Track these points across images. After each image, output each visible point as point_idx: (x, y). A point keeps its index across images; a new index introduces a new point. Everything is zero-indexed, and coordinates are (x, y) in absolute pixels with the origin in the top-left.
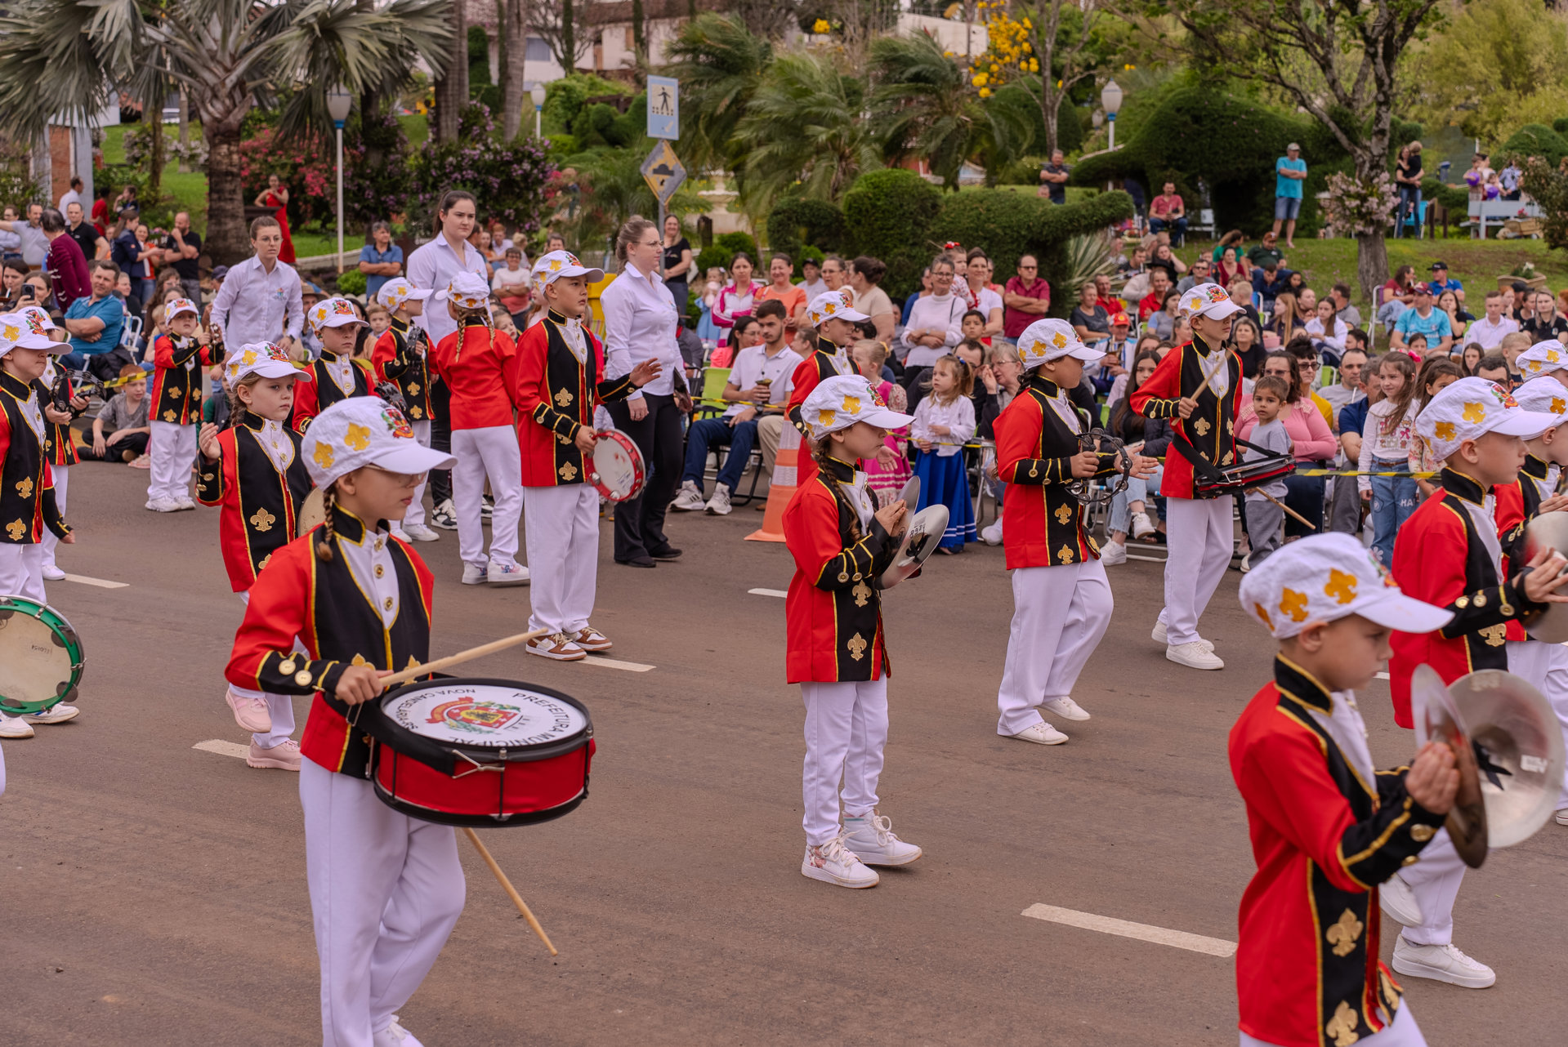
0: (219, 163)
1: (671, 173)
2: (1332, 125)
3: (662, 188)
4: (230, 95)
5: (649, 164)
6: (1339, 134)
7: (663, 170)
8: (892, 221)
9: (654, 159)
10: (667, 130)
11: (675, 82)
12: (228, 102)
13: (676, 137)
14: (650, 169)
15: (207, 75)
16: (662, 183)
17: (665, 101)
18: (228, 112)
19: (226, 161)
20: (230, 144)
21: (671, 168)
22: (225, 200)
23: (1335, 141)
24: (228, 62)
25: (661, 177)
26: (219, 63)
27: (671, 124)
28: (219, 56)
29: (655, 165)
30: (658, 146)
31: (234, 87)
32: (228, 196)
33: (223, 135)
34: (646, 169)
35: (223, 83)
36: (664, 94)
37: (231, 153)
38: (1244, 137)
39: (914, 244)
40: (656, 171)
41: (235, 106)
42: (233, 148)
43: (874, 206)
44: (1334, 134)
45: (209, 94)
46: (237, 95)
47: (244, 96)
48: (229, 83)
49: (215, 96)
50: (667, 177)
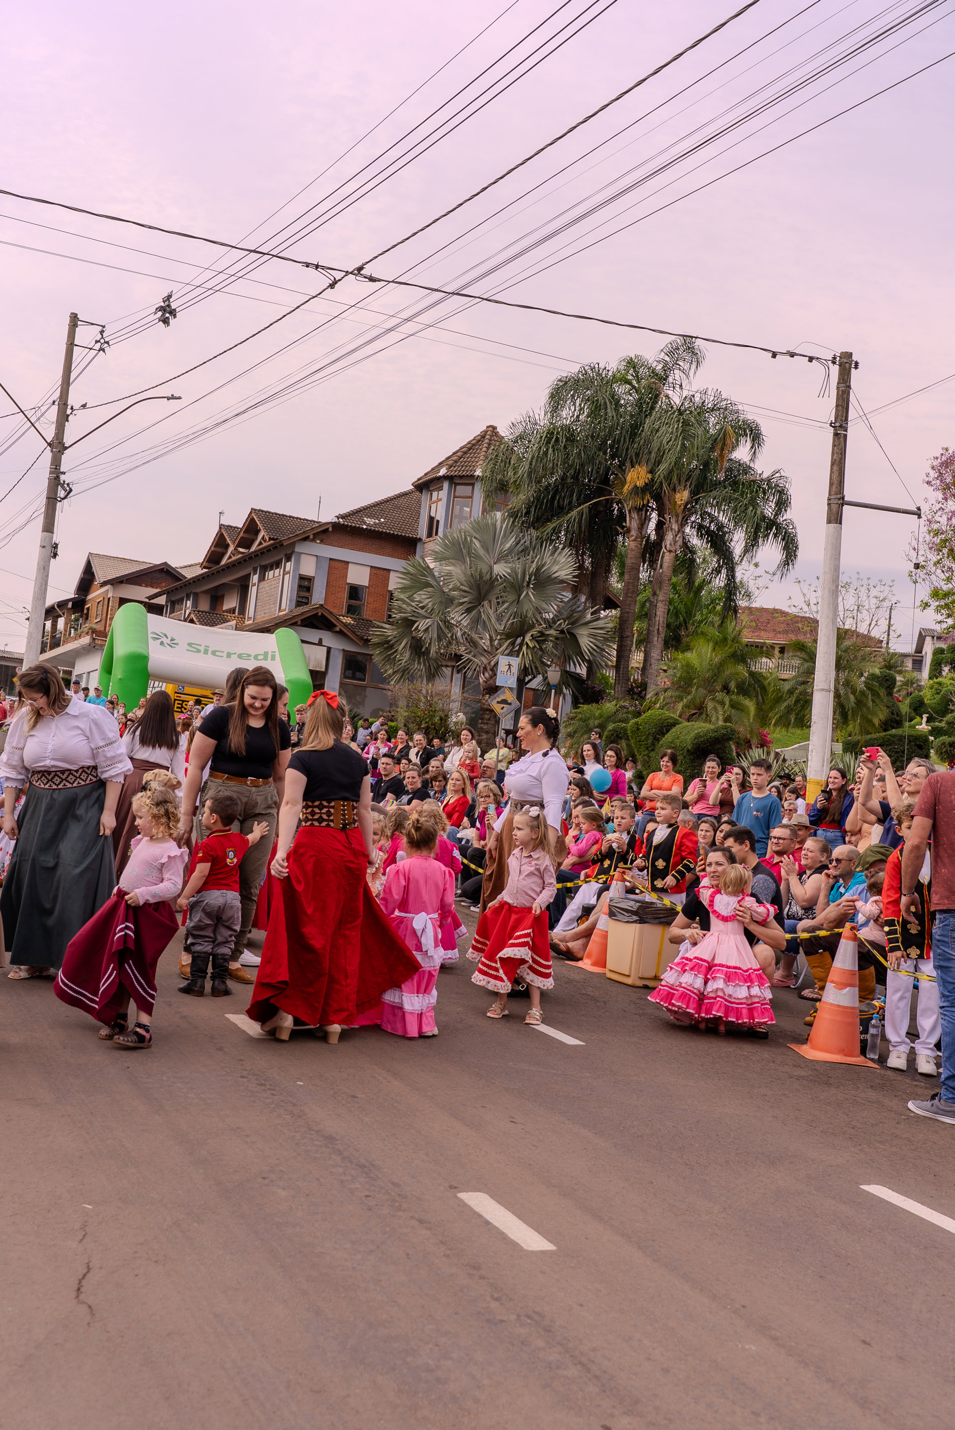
1: (510, 704)
3: (502, 711)
5: (495, 698)
7: (504, 702)
9: (498, 696)
10: (509, 682)
12: (491, 673)
13: (515, 686)
14: (495, 701)
16: (502, 708)
17: (510, 668)
21: (509, 702)
22: (484, 723)
25: (502, 705)
26: (489, 652)
27: (512, 679)
29: (499, 700)
30: (502, 690)
32: (485, 721)
34: (492, 701)
35: (489, 663)
36: (510, 665)
39: (653, 750)
40: (498, 702)
43: (638, 729)
48: (492, 663)
49: (485, 668)
50: (504, 706)
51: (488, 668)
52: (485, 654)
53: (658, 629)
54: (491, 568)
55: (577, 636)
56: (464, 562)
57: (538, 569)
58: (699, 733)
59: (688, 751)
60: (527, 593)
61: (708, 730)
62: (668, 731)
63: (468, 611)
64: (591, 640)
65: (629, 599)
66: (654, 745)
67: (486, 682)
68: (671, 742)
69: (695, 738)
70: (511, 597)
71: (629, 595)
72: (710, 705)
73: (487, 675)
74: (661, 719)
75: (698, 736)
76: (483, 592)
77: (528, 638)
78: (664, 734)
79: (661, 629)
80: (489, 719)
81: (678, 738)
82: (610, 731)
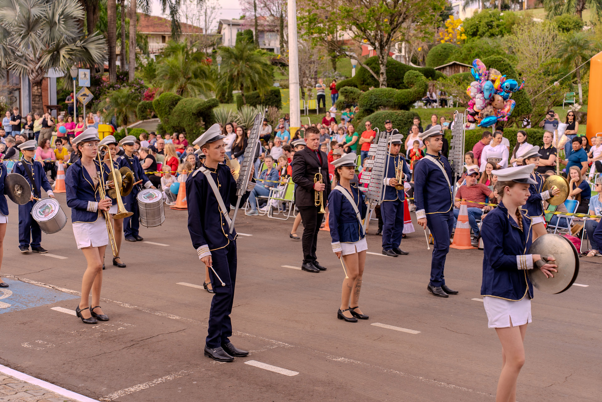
0: (34, 92)
1: (88, 96)
2: (371, 71)
3: (84, 100)
4: (37, 71)
5: (79, 94)
6: (373, 74)
7: (85, 95)
8: (163, 108)
9: (81, 92)
10: (86, 84)
11: (89, 70)
12: (36, 73)
13: (89, 86)
14: (80, 95)
15: (30, 65)
17: (85, 76)
18: (37, 76)
19: (36, 91)
20: (38, 86)
21: (87, 95)
23: (372, 76)
24: (37, 61)
25: (84, 97)
27: (87, 82)
28: (34, 59)
29: (82, 94)
30: (83, 88)
31: (38, 69)
32: (37, 102)
33: (35, 83)
35: (35, 68)
36: (85, 74)
37: (38, 89)
38: (390, 73)
39: (169, 114)
40: (81, 96)
41: (39, 74)
42: (38, 88)
43: (159, 103)
44: (371, 74)
45: (30, 71)
46: (39, 71)
47: (42, 71)
48: (37, 67)
49: (32, 71)
50: (86, 97)
51: (35, 71)
52: (31, 62)
53: (132, 42)
54: (29, 12)
55: (88, 49)
56: (14, 9)
57: (63, 12)
58: (199, 104)
59: (193, 113)
60: (59, 27)
61: (204, 102)
62: (176, 103)
63: (23, 38)
64: (98, 51)
65: (112, 25)
66: (169, 111)
67: (34, 79)
68: (181, 110)
69: (198, 107)
70: (47, 29)
71: (112, 22)
72: (189, 86)
73: (34, 75)
74: (171, 97)
75: (199, 106)
76: (31, 26)
77: (63, 52)
78: (174, 106)
79: (134, 42)
80: (39, 101)
81: (185, 107)
82: (141, 105)
